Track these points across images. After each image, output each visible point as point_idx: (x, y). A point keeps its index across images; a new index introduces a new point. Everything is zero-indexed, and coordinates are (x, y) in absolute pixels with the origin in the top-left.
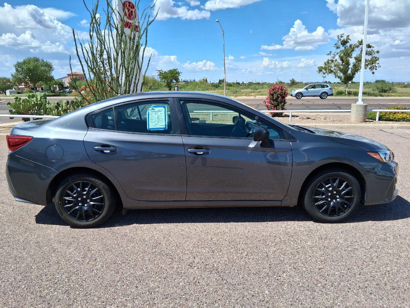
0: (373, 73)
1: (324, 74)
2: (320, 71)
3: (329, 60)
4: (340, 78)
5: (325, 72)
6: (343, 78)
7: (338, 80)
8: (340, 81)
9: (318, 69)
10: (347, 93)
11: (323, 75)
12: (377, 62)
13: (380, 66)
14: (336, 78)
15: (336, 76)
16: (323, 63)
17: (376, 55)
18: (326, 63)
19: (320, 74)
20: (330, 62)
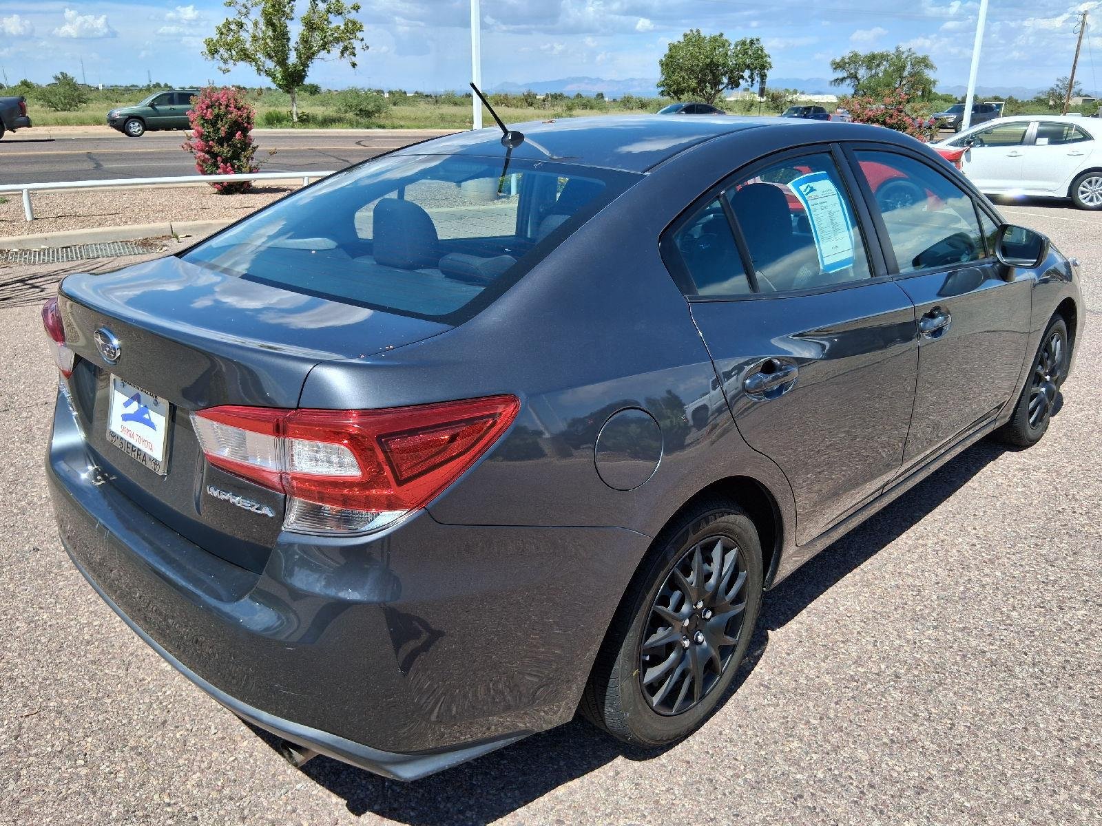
0: (354, 65)
1: (225, 61)
2: (213, 52)
3: (228, 23)
4: (269, 73)
5: (226, 56)
6: (279, 76)
7: (267, 82)
8: (274, 86)
9: (205, 49)
10: (295, 119)
11: (222, 64)
12: (359, 35)
13: (368, 48)
14: (260, 75)
15: (258, 70)
16: (216, 31)
17: (353, 16)
18: (223, 30)
19: (213, 63)
20: (233, 27)
